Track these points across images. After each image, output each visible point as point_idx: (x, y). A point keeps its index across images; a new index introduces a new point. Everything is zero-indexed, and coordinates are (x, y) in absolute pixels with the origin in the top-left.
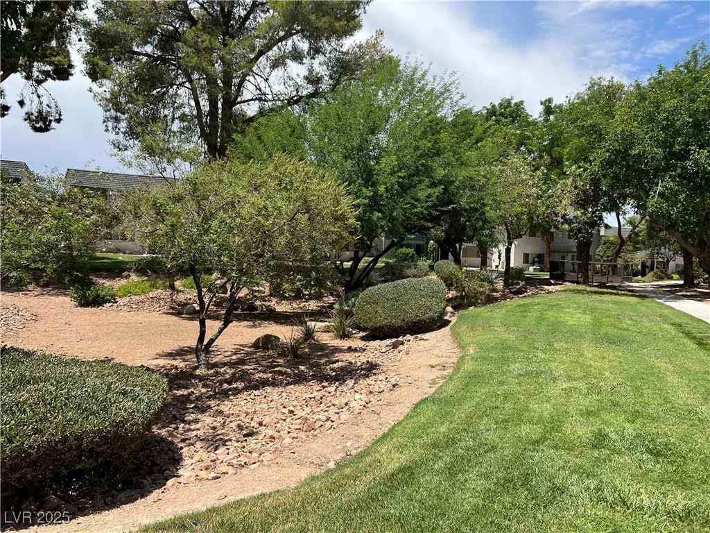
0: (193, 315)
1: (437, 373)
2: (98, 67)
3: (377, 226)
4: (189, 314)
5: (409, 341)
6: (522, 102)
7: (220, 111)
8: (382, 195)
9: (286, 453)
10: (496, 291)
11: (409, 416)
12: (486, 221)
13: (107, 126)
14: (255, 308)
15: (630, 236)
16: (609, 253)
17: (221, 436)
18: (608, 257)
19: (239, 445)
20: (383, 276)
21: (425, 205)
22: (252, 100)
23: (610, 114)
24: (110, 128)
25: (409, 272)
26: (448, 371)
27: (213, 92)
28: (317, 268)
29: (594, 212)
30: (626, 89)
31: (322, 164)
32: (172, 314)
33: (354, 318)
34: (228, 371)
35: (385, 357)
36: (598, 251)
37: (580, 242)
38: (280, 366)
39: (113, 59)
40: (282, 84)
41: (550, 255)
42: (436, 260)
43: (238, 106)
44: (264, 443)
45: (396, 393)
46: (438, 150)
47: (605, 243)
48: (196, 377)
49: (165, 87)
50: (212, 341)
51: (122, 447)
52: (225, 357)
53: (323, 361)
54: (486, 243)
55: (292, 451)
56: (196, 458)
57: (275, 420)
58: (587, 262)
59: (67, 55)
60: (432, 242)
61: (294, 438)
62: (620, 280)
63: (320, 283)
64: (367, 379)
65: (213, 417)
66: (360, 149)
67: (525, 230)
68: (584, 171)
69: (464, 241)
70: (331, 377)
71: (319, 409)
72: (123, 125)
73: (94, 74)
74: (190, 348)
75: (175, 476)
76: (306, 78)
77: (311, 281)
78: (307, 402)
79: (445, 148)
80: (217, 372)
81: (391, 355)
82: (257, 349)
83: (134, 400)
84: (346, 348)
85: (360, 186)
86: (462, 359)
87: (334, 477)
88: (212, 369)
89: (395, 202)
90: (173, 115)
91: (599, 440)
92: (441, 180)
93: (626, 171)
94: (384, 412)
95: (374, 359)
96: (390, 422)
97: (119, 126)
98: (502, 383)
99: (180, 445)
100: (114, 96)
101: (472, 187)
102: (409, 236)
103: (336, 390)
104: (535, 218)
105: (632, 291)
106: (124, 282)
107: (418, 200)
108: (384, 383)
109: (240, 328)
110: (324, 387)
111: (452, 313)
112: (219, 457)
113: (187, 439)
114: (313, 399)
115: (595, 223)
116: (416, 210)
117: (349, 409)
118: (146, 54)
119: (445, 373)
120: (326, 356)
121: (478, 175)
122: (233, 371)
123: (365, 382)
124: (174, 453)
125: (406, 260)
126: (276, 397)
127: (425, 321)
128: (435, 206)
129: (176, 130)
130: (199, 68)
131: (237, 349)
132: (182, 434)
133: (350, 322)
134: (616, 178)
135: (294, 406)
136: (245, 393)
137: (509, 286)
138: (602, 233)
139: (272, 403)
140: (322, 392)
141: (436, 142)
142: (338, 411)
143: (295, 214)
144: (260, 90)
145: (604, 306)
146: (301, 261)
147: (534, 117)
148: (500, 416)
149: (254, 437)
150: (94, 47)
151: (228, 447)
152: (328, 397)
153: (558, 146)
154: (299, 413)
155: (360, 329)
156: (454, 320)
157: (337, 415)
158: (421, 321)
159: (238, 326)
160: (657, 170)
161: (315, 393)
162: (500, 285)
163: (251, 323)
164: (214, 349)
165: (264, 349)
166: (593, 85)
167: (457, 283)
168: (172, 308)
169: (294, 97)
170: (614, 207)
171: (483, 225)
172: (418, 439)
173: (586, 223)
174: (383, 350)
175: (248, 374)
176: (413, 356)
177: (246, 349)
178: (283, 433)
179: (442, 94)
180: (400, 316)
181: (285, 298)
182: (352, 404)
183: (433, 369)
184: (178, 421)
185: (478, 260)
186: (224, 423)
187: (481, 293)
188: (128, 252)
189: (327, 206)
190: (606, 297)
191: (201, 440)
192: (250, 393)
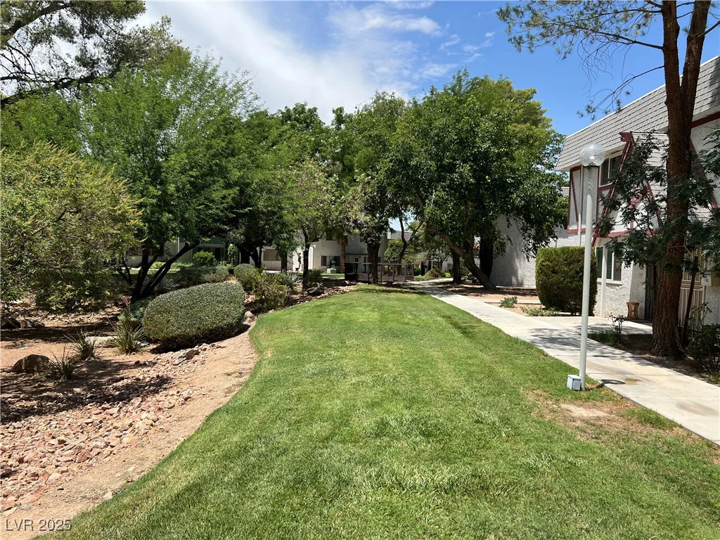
1: (234, 381)
3: (167, 228)
5: (205, 350)
6: (315, 109)
8: (172, 195)
9: (52, 490)
10: (296, 293)
11: (200, 430)
12: (284, 225)
14: (17, 325)
15: (411, 239)
16: (395, 255)
18: (394, 258)
20: (178, 282)
21: (221, 207)
22: (8, 78)
23: (392, 128)
25: (207, 277)
26: (245, 377)
28: (93, 276)
29: (381, 218)
30: (406, 105)
33: (143, 330)
35: (178, 369)
36: (385, 253)
37: (369, 245)
38: (50, 390)
41: (345, 257)
42: (236, 263)
44: (25, 483)
45: (188, 407)
46: (233, 150)
47: (392, 246)
53: (104, 380)
54: (284, 246)
55: (60, 487)
57: (41, 454)
58: (376, 263)
60: (231, 245)
62: (404, 279)
63: (95, 293)
64: (156, 395)
66: (145, 143)
67: (321, 233)
68: (372, 178)
69: (264, 244)
70: (114, 397)
71: (97, 435)
76: (77, 59)
77: (84, 291)
78: (82, 428)
79: (240, 149)
81: (184, 367)
82: (18, 372)
84: (133, 363)
85: (146, 184)
86: (259, 365)
87: (109, 510)
89: (188, 202)
91: (382, 429)
92: (237, 182)
93: (406, 180)
94: (174, 428)
95: (165, 373)
96: (180, 438)
98: (296, 384)
101: (269, 190)
102: (203, 239)
103: (119, 411)
104: (330, 223)
105: (413, 289)
107: (213, 201)
108: (175, 397)
110: (104, 409)
111: (251, 317)
114: (90, 425)
115: (383, 227)
116: (210, 211)
117: (133, 431)
119: (242, 380)
121: (274, 179)
123: (154, 399)
125: (204, 264)
126: (42, 427)
127: (222, 328)
128: (230, 208)
133: (138, 335)
134: (399, 187)
135: (66, 435)
137: (308, 288)
138: (389, 237)
139: (39, 434)
140: (103, 415)
141: (230, 142)
142: (121, 434)
144: (18, 68)
145: (390, 303)
146: (72, 267)
147: (326, 125)
148: (293, 418)
149: (11, 478)
152: (109, 419)
153: (349, 154)
154: (72, 442)
155: (150, 341)
156: (253, 324)
157: (119, 439)
158: (219, 328)
160: (431, 181)
161: (94, 417)
162: (299, 288)
163: (11, 343)
165: (28, 372)
166: (378, 98)
167: (256, 287)
169: (63, 79)
170: (397, 213)
171: (281, 228)
172: (209, 453)
173: (373, 227)
174: (176, 362)
175: (5, 403)
176: (209, 365)
177: (4, 374)
178: (49, 469)
179: (235, 92)
180: (194, 324)
181: (52, 312)
182: (138, 424)
183: (229, 377)
185: (279, 263)
187: (281, 296)
189: (103, 206)
190: (392, 295)
192: (8, 425)
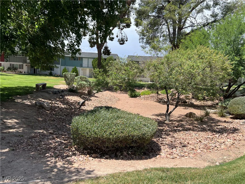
0: (164, 103)
2: (138, 22)
3: (241, 73)
4: (163, 102)
7: (177, 32)
9: (198, 155)
13: (140, 41)
14: (186, 102)
17: (174, 145)
19: (181, 149)
22: (189, 27)
24: (141, 42)
27: (175, 26)
28: (213, 89)
31: (217, 48)
32: (157, 102)
33: (228, 110)
34: (176, 123)
35: (242, 127)
38: (196, 124)
39: (143, 19)
40: (201, 19)
43: (183, 29)
44: (190, 150)
48: (165, 123)
49: (158, 26)
50: (171, 112)
51: (144, 142)
52: (175, 118)
53: (213, 125)
55: (201, 155)
56: (166, 150)
57: (194, 143)
59: (130, 20)
61: (201, 151)
63: (213, 94)
64: (233, 134)
65: (171, 138)
66: (235, 41)
70: (217, 131)
71: (212, 142)
72: (145, 40)
73: (137, 25)
74: (163, 114)
75: (159, 155)
76: (211, 15)
77: (210, 94)
80: (172, 123)
81: (244, 126)
82: (187, 117)
83: (148, 128)
84: (223, 121)
85: (233, 56)
87: (219, 168)
88: (170, 122)
90: (161, 35)
94: (241, 148)
95: (237, 127)
97: (143, 41)
99: (160, 145)
100: (143, 31)
103: (219, 136)
106: (143, 91)
108: (241, 137)
109: (181, 109)
110: (214, 134)
112: (174, 152)
113: (162, 144)
114: (209, 138)
117: (225, 145)
118: (153, 16)
120: (215, 123)
122: (178, 123)
124: (159, 147)
126: (194, 135)
129: (161, 40)
130: (170, 18)
131: (179, 116)
132: (161, 142)
133: (226, 111)
135: (201, 139)
136: (182, 132)
139: (193, 137)
142: (220, 144)
143: (205, 68)
144: (192, 23)
146: (206, 86)
149: (186, 148)
150: (138, 16)
151: (176, 149)
152: (215, 138)
154: (203, 142)
155: (230, 114)
157: (220, 146)
159: (180, 108)
161: (210, 136)
163: (184, 108)
164: (171, 115)
165: (189, 117)
168: (157, 100)
169: (205, 23)
174: (241, 124)
175: (183, 125)
177: (183, 116)
178: (197, 148)
181: (199, 99)
182: (226, 143)
184: (160, 137)
186: (175, 140)
188: (144, 81)
191: (167, 145)
192: (184, 132)
